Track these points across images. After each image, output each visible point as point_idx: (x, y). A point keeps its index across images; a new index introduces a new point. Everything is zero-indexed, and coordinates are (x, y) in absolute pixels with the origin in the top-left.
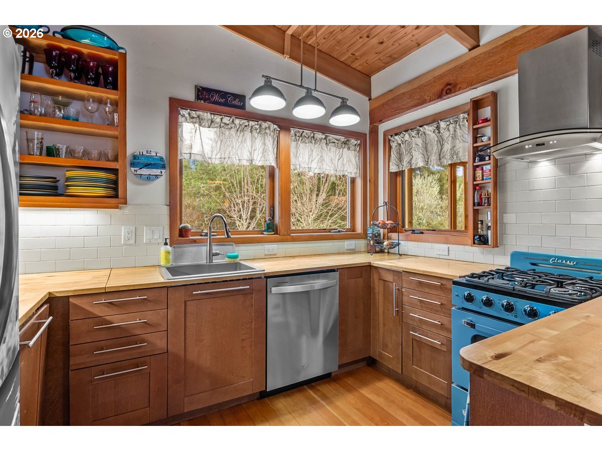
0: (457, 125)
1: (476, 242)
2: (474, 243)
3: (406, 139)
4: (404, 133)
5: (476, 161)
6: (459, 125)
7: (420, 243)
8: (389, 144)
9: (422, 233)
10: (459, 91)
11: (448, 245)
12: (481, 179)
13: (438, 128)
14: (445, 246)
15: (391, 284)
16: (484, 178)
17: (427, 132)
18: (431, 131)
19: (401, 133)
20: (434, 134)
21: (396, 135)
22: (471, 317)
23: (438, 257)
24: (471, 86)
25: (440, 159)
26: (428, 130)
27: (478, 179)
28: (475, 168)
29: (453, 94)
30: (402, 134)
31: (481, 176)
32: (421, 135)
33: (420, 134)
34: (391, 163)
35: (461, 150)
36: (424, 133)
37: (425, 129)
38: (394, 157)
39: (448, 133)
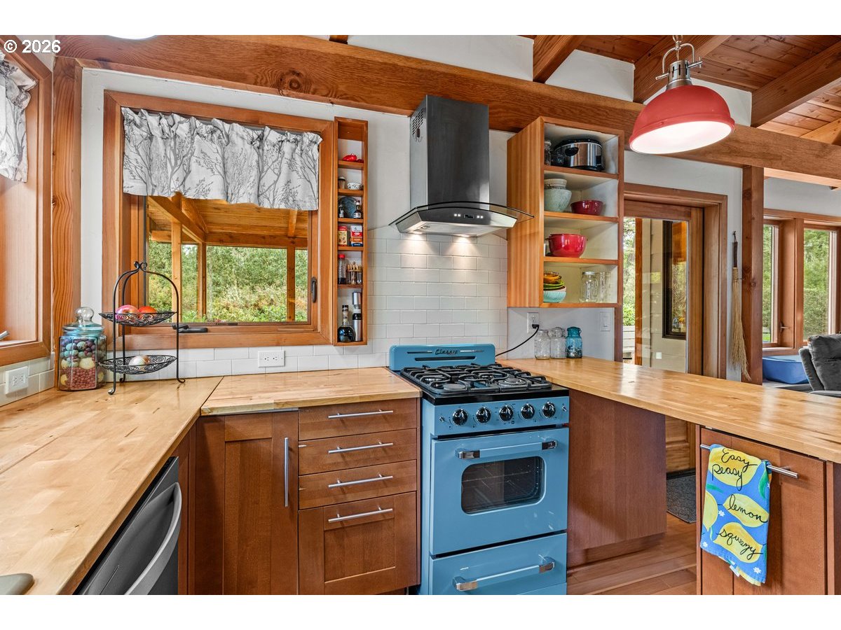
0: (299, 148)
1: (342, 338)
2: (339, 340)
3: (178, 132)
4: (177, 118)
5: (341, 215)
6: (302, 150)
7: (218, 351)
8: (123, 127)
9: (206, 331)
10: (314, 93)
11: (284, 348)
12: (346, 244)
13: (261, 138)
14: (279, 351)
15: (263, 444)
16: (352, 243)
17: (234, 137)
18: (243, 138)
19: (167, 114)
20: (248, 146)
21: (150, 112)
22: (463, 444)
23: (263, 371)
24: (335, 97)
25: (258, 196)
26: (237, 134)
27: (342, 243)
28: (340, 225)
29: (302, 94)
30: (170, 118)
31: (346, 239)
32: (219, 138)
33: (215, 136)
34: (126, 172)
35: (299, 190)
36: (228, 136)
37: (233, 130)
38: (140, 160)
39: (275, 154)
